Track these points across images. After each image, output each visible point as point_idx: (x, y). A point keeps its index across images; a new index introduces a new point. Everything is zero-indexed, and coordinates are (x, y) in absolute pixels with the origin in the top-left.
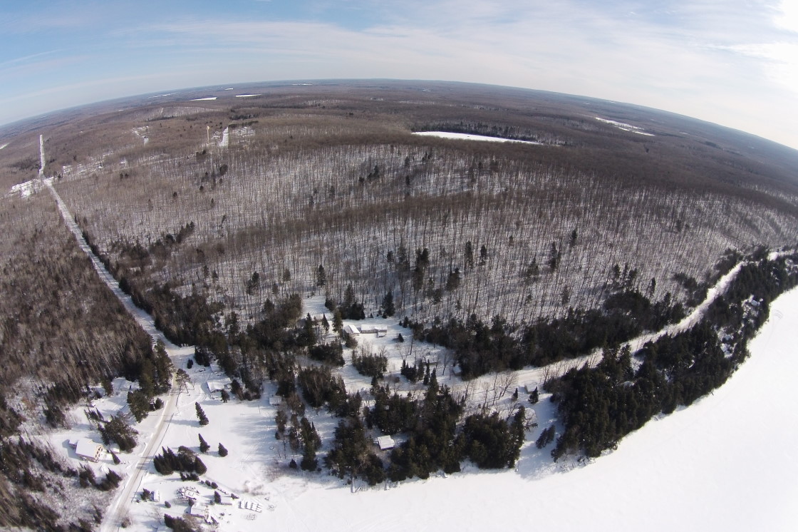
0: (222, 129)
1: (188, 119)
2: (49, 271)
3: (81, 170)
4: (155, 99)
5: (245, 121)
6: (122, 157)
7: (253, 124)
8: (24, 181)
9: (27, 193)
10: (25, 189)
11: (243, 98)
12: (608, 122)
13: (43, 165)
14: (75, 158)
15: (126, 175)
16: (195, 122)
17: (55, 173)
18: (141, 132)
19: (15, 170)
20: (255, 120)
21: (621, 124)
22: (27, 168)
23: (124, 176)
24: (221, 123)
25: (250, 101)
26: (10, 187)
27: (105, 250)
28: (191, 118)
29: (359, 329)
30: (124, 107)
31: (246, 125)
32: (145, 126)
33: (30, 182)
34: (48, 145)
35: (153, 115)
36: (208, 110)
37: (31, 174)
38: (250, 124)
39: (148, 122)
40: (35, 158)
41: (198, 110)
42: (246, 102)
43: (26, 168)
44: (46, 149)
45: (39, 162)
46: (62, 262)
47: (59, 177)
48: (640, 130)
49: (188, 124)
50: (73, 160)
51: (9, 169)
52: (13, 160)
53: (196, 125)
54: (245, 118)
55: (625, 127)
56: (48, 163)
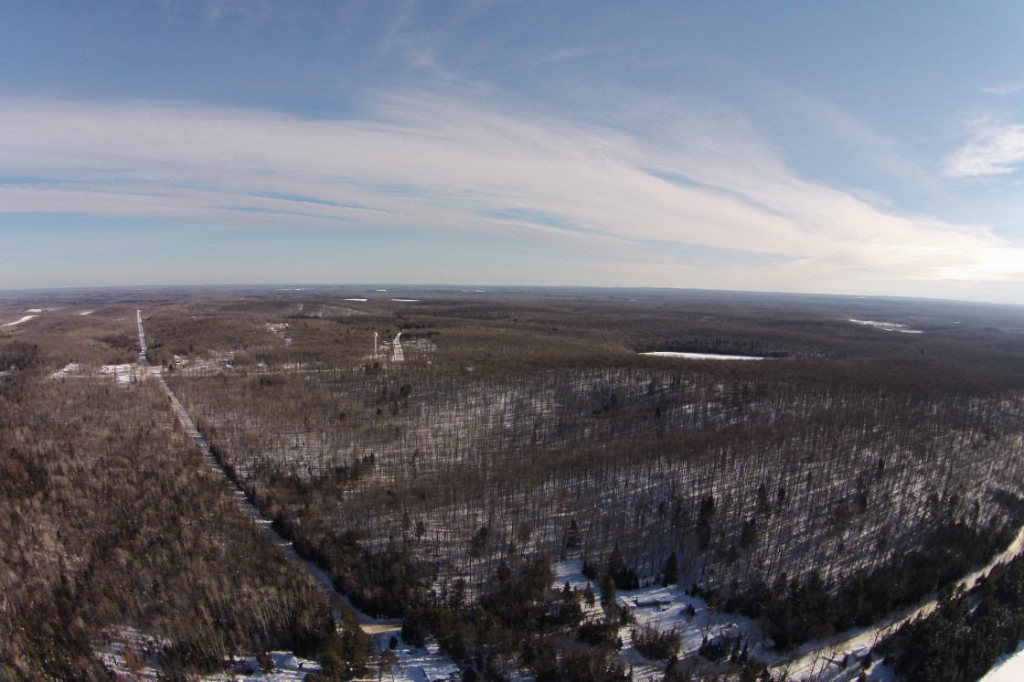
0: (391, 338)
1: (341, 321)
2: (163, 487)
3: (202, 365)
4: (286, 292)
5: (420, 331)
6: (259, 358)
7: (434, 336)
8: (119, 362)
9: (124, 379)
10: (123, 374)
11: (405, 303)
12: (865, 323)
13: (144, 348)
14: (191, 349)
15: (269, 381)
16: (352, 326)
17: (164, 363)
18: (279, 330)
19: (104, 345)
20: (433, 330)
21: (881, 324)
22: (122, 348)
23: (264, 381)
24: (388, 331)
25: (416, 307)
26: (99, 365)
27: (245, 474)
28: (344, 320)
29: (636, 602)
30: (246, 297)
31: (422, 336)
32: (284, 322)
33: (128, 366)
34: (149, 325)
35: (290, 311)
36: (362, 313)
37: (130, 356)
38: (429, 335)
39: (286, 319)
40: (132, 337)
41: (349, 312)
42: (412, 307)
43: (122, 346)
44: (147, 330)
45: (138, 343)
46: (184, 479)
47: (171, 368)
48: (904, 328)
49: (343, 329)
50: (188, 350)
51: (96, 343)
52: (101, 333)
53: (354, 331)
54: (418, 327)
55: (887, 326)
56: (150, 347)
